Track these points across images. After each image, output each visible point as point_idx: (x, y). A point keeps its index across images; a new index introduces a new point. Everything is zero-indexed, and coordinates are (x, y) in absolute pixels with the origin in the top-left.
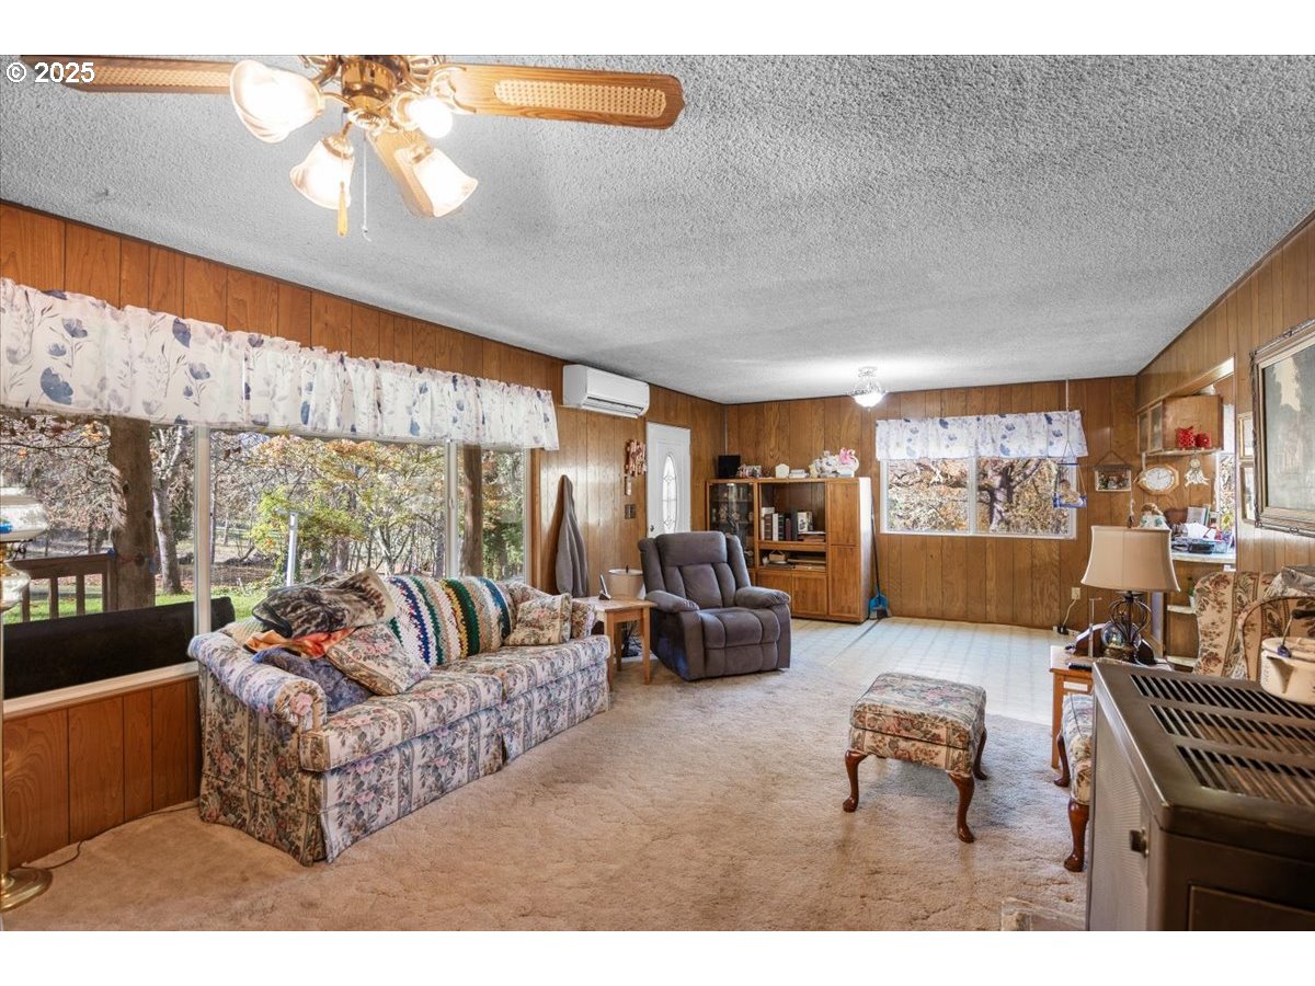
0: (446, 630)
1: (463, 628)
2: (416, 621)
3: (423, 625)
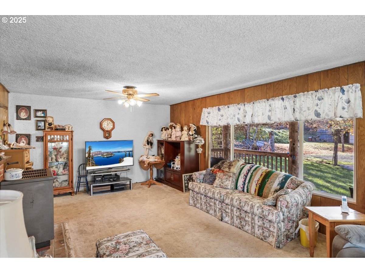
0: (252, 184)
1: (258, 186)
2: (245, 177)
3: (246, 179)
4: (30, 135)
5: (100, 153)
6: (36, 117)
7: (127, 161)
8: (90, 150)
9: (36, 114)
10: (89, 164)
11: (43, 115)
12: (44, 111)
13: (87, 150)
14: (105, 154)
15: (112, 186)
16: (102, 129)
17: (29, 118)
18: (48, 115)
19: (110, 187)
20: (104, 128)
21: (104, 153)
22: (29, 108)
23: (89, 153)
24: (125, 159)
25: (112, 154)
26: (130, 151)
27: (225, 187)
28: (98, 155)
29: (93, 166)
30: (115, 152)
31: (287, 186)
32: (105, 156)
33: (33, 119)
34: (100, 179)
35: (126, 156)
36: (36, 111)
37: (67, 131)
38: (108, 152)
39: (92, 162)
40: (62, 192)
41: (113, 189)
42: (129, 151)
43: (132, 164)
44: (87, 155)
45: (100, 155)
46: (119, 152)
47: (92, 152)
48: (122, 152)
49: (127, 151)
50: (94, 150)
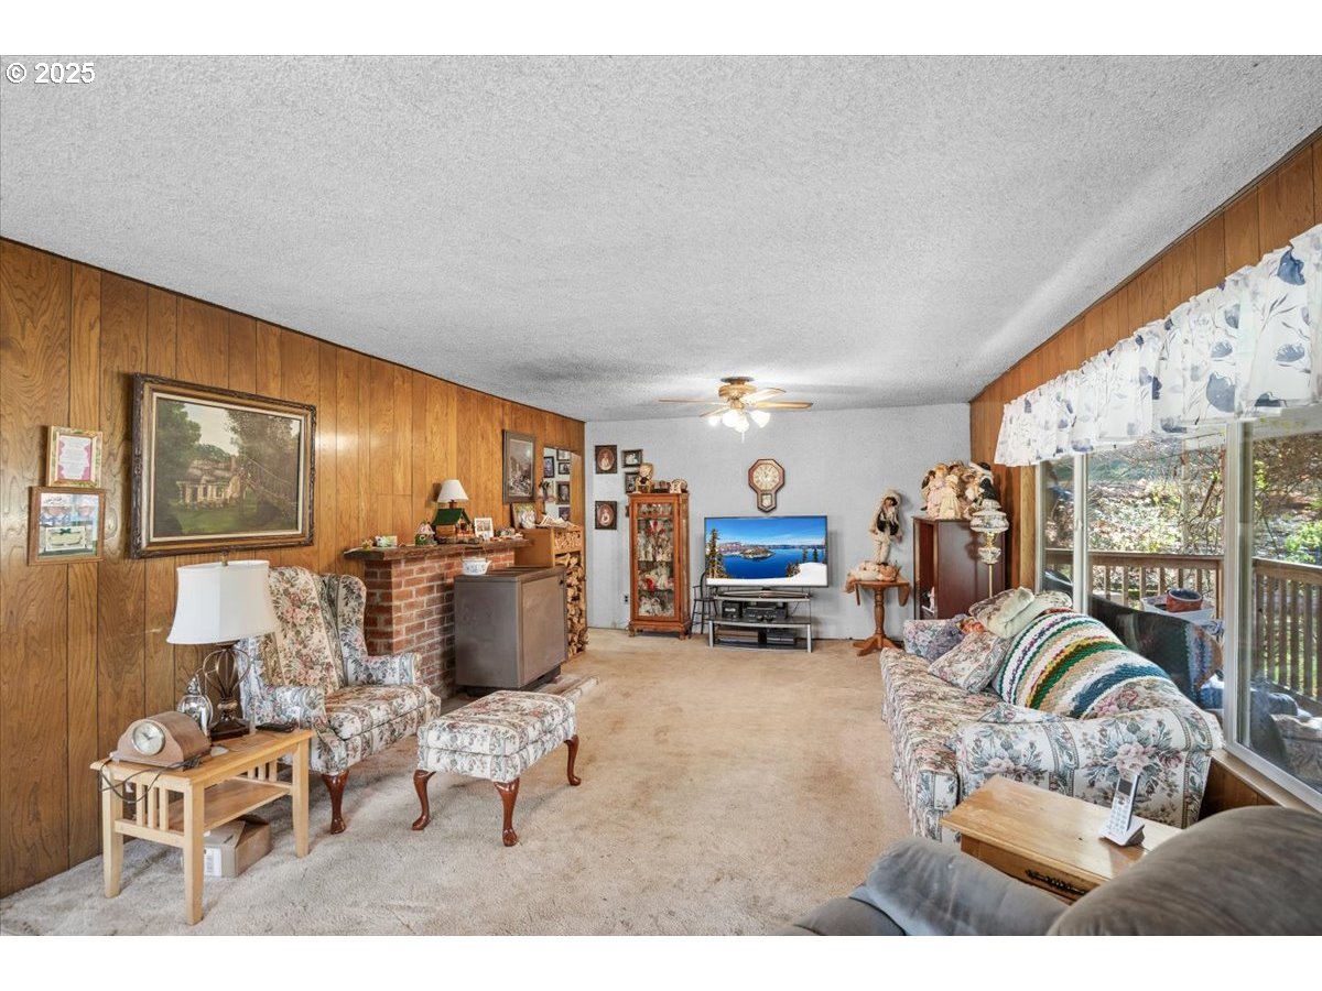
4: (616, 502)
5: (737, 546)
6: (626, 466)
7: (811, 574)
8: (714, 538)
9: (625, 461)
10: (713, 572)
11: (636, 461)
12: (638, 453)
13: (709, 538)
14: (749, 551)
15: (762, 634)
16: (753, 487)
17: (613, 470)
18: (645, 461)
19: (756, 634)
20: (758, 485)
21: (746, 548)
22: (613, 448)
23: (713, 546)
24: (802, 567)
25: (767, 552)
26: (819, 547)
27: (952, 677)
28: (732, 551)
29: (722, 577)
30: (775, 547)
31: (1097, 710)
32: (751, 556)
33: (621, 470)
34: (734, 610)
35: (805, 559)
36: (627, 453)
37: (672, 495)
38: (756, 546)
39: (719, 568)
40: (661, 626)
41: (763, 640)
42: (813, 547)
43: (824, 583)
44: (708, 550)
45: (737, 553)
46: (786, 547)
47: (718, 543)
48: (793, 547)
49: (809, 547)
50: (724, 540)
